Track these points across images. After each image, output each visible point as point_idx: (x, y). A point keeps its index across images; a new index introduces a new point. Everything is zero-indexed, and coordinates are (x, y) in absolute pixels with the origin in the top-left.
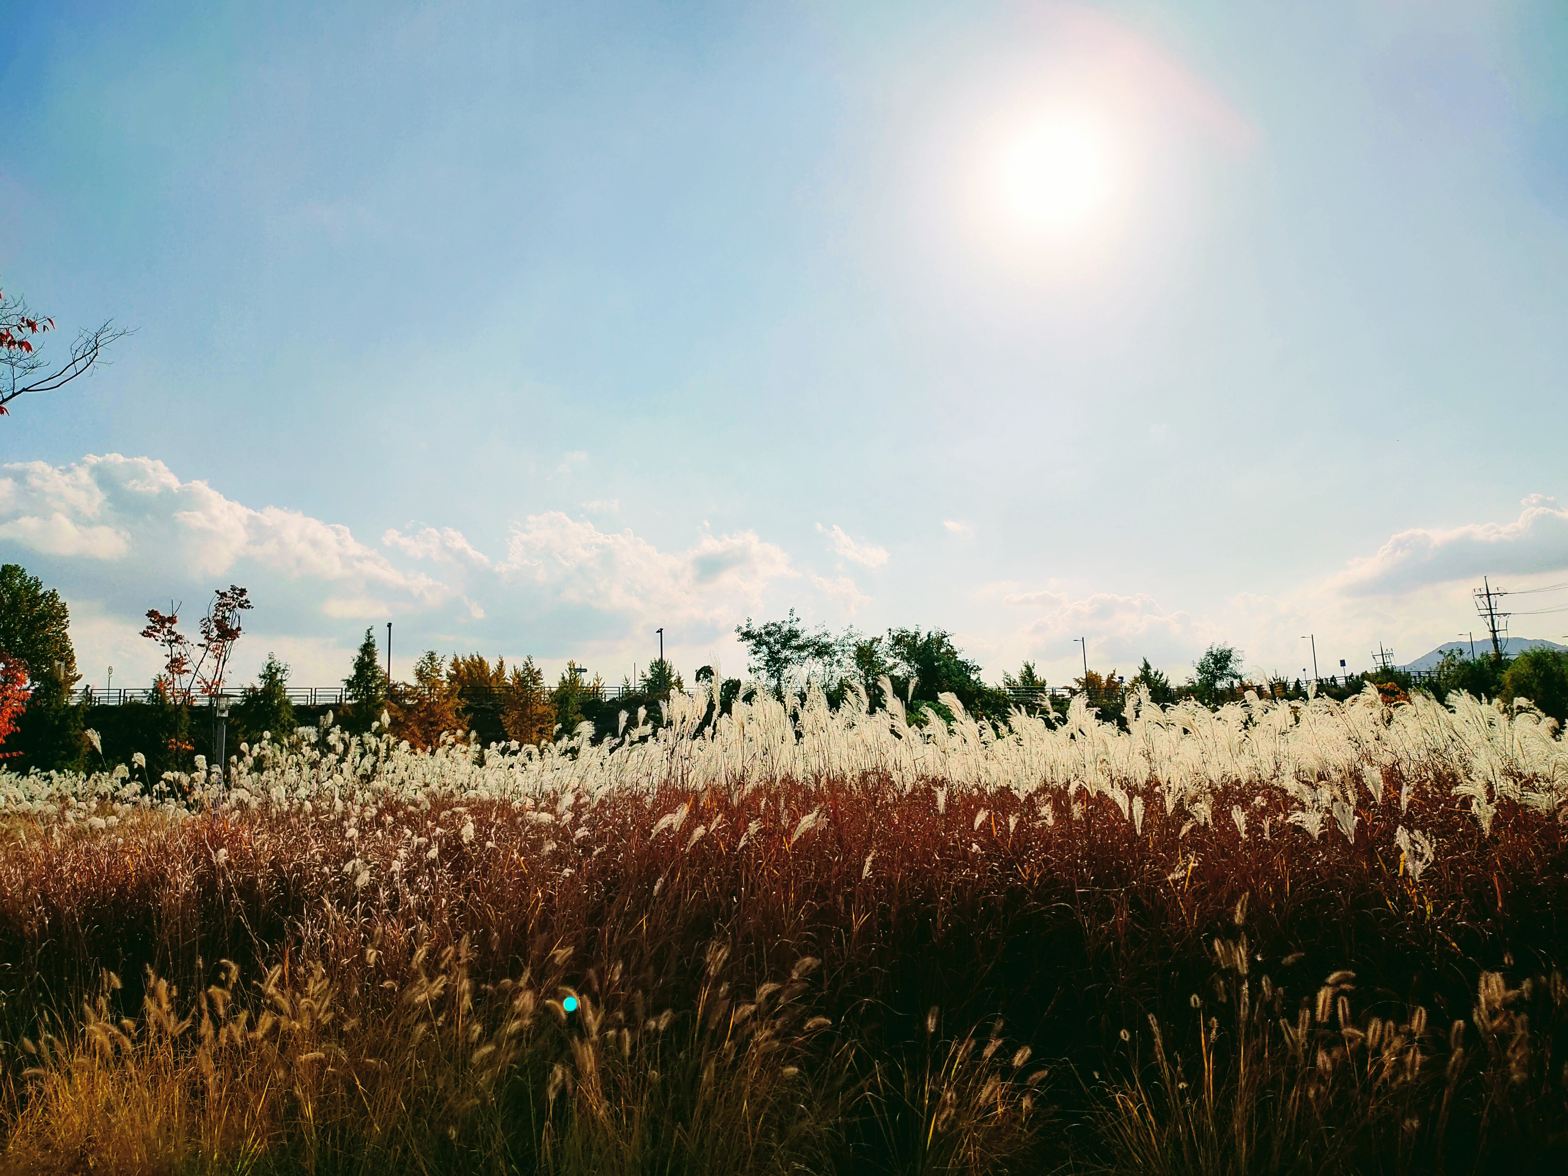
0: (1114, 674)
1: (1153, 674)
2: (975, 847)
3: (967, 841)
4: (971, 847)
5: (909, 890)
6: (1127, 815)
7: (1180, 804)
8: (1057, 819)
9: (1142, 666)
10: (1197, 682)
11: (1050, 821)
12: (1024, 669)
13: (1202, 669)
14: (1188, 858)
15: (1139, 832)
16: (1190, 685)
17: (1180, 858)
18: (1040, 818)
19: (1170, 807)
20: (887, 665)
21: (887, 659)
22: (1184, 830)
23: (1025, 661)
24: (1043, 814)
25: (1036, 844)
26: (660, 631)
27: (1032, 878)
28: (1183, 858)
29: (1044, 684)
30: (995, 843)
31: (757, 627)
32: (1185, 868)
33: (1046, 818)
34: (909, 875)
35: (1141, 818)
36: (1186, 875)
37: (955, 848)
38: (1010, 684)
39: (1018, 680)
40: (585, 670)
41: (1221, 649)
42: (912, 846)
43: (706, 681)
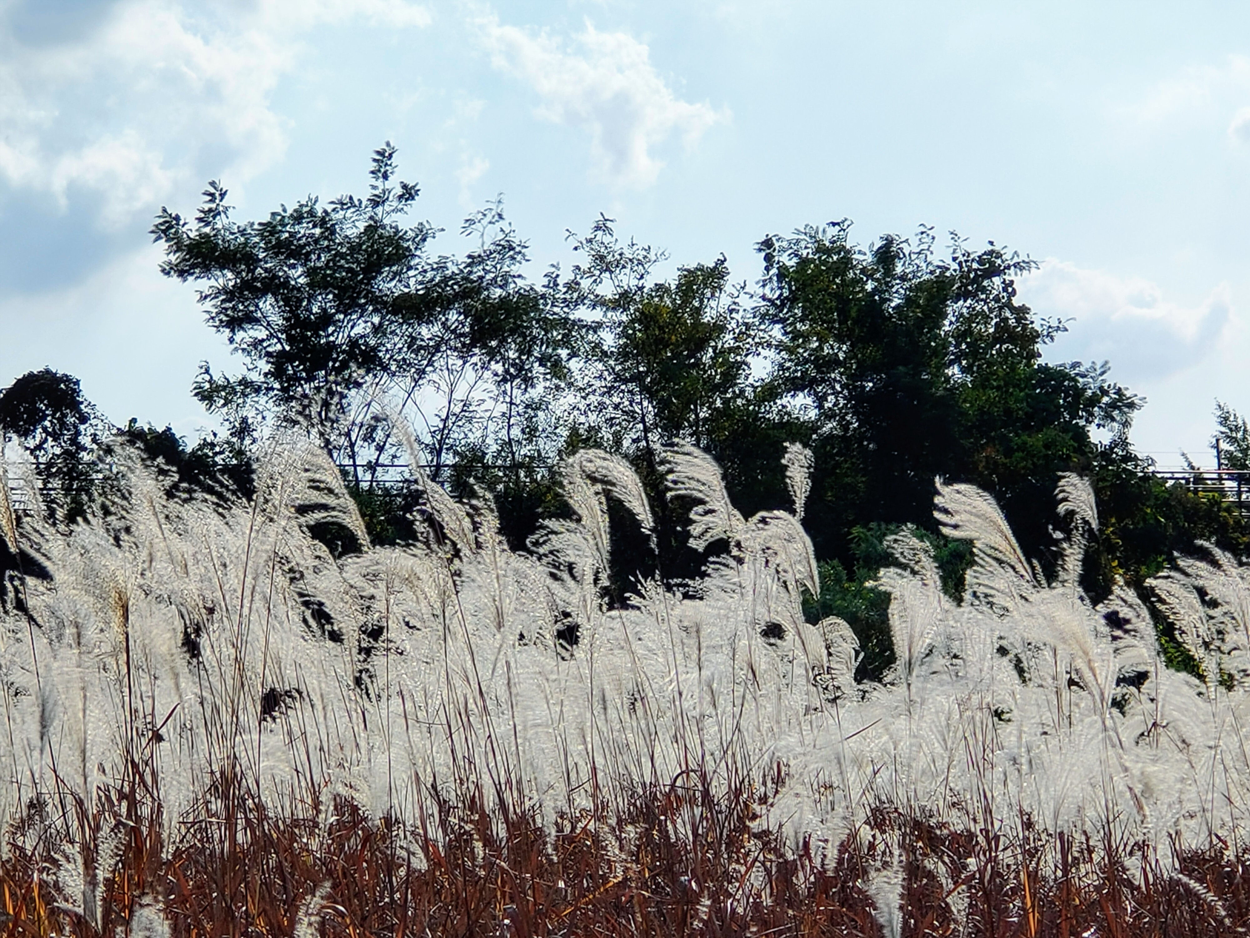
20: (750, 379)
31: (240, 221)
38: (1242, 460)
43: (39, 434)
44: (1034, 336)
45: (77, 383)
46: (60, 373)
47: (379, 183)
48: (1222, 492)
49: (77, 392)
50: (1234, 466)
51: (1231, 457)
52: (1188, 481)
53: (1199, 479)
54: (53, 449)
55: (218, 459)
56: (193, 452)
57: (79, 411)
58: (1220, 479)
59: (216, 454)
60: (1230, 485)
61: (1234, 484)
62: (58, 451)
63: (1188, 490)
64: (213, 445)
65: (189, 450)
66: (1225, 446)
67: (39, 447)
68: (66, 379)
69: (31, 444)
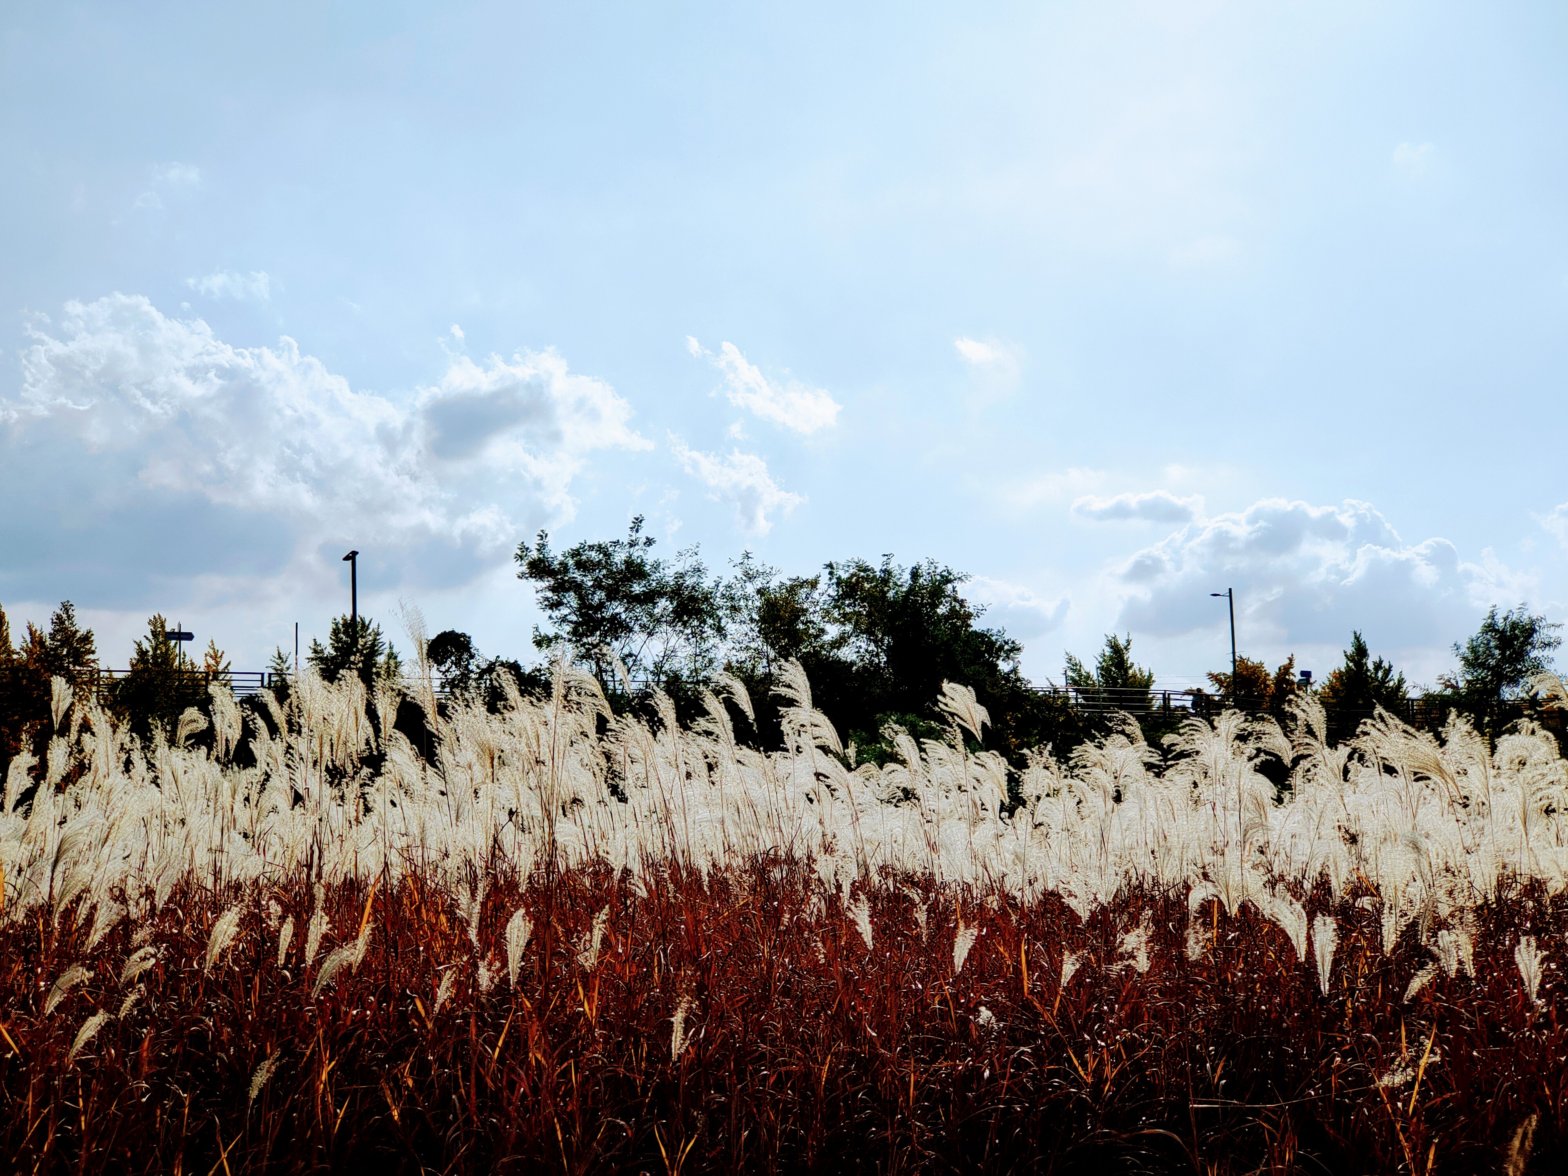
0: (1290, 665)
1: (1371, 666)
2: (985, 1013)
3: (969, 1001)
4: (976, 1012)
5: (845, 1101)
6: (1303, 953)
7: (1410, 932)
8: (1155, 959)
9: (1350, 650)
10: (1462, 684)
11: (1142, 964)
12: (1108, 651)
13: (1473, 662)
14: (1422, 1044)
15: (1325, 987)
16: (1449, 692)
17: (1404, 1044)
18: (1122, 957)
19: (1390, 938)
20: (826, 638)
21: (828, 627)
22: (1415, 985)
23: (1111, 635)
24: (1128, 947)
25: (1112, 1010)
26: (352, 557)
27: (1100, 1080)
28: (1410, 1043)
29: (1147, 683)
30: (1027, 1006)
31: (557, 551)
32: (1414, 1062)
33: (1133, 957)
34: (847, 1070)
35: (1329, 959)
36: (1415, 1078)
37: (944, 1015)
38: (1079, 681)
39: (1094, 674)
40: (189, 636)
41: (1514, 618)
42: (854, 1009)
43: (448, 663)
44: (969, 616)
45: (469, 638)
46: (460, 633)
47: (634, 534)
48: (1068, 698)
49: (469, 642)
50: (1075, 684)
51: (1072, 678)
52: (1050, 692)
53: (1056, 691)
54: (455, 672)
55: (543, 678)
56: (530, 674)
57: (470, 652)
58: (1067, 691)
59: (541, 675)
60: (1072, 694)
61: (1074, 694)
62: (458, 673)
63: (1050, 697)
64: (539, 670)
65: (527, 673)
66: (1070, 673)
67: (447, 671)
68: (463, 635)
69: (443, 669)
